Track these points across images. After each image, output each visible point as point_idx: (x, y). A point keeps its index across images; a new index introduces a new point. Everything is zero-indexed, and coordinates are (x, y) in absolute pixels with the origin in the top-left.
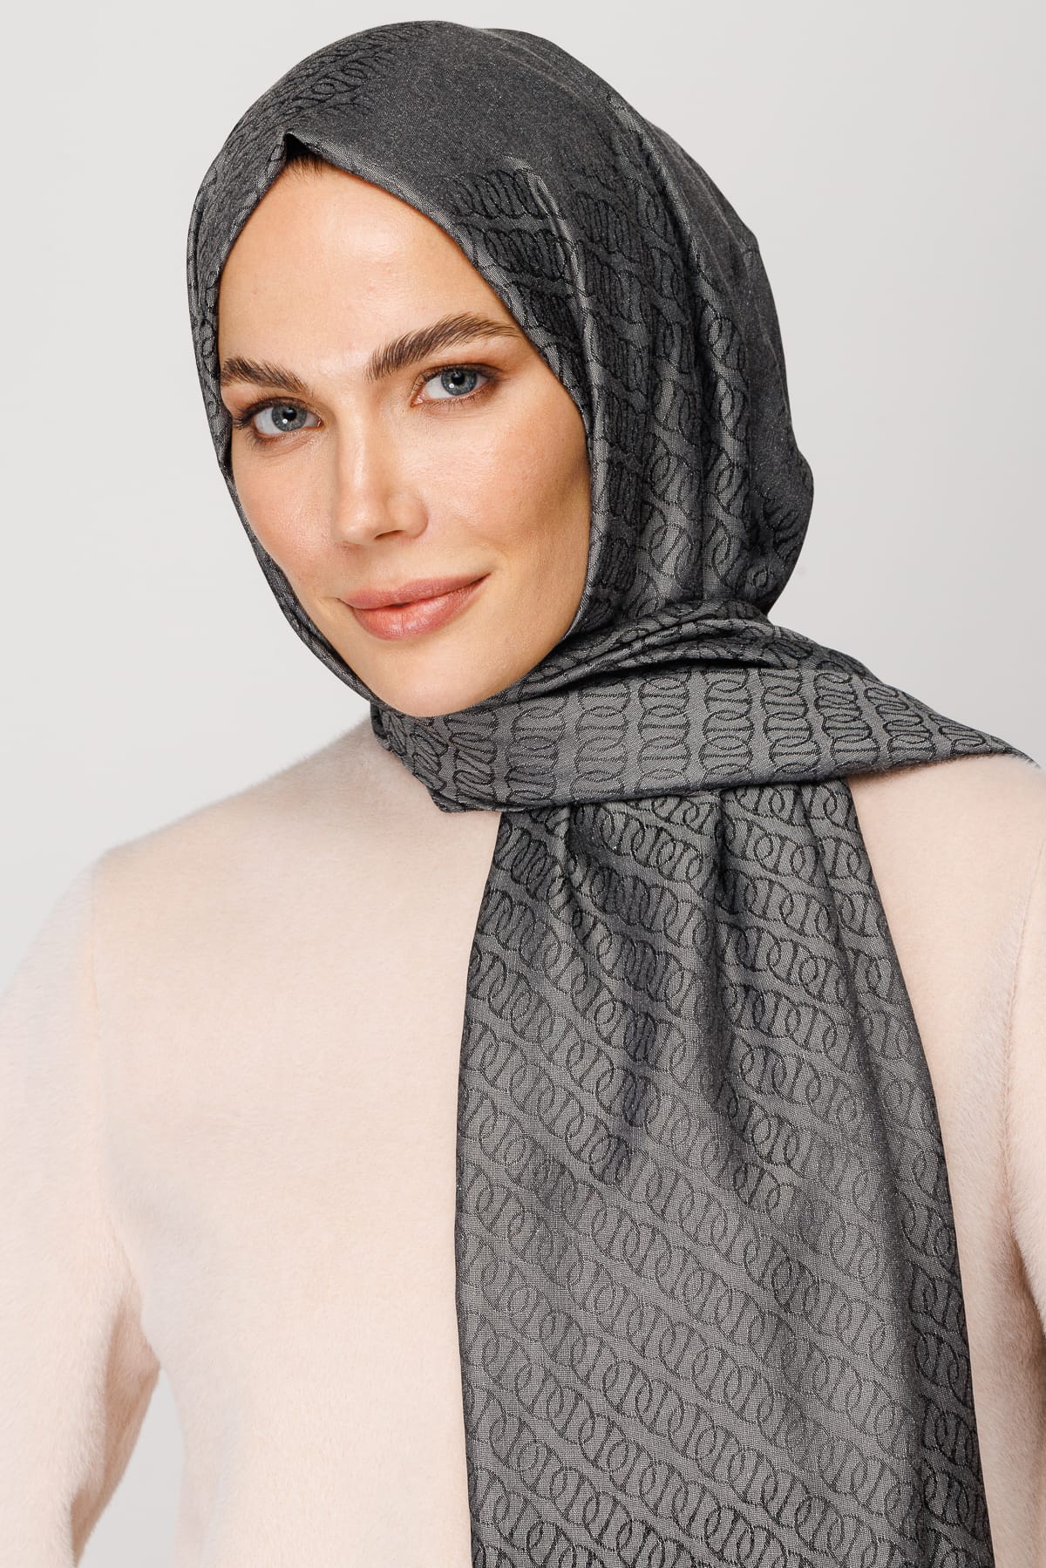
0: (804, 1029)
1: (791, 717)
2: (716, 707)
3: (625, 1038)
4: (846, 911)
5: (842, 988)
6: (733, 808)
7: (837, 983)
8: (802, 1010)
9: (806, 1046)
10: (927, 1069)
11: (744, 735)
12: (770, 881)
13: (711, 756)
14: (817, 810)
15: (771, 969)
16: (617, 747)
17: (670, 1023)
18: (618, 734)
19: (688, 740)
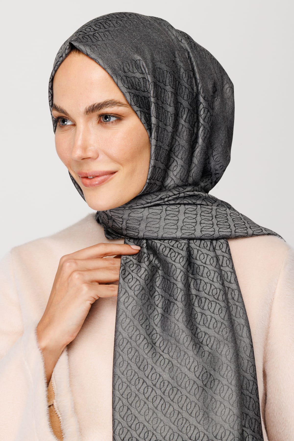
0: (213, 308)
1: (208, 220)
2: (187, 215)
3: (162, 305)
4: (226, 276)
5: (224, 297)
6: (192, 245)
7: (223, 296)
8: (212, 303)
9: (213, 313)
10: (248, 321)
11: (194, 224)
12: (204, 266)
13: (184, 229)
14: (217, 248)
15: (204, 291)
16: (157, 224)
17: (174, 303)
18: (158, 220)
19: (178, 224)
